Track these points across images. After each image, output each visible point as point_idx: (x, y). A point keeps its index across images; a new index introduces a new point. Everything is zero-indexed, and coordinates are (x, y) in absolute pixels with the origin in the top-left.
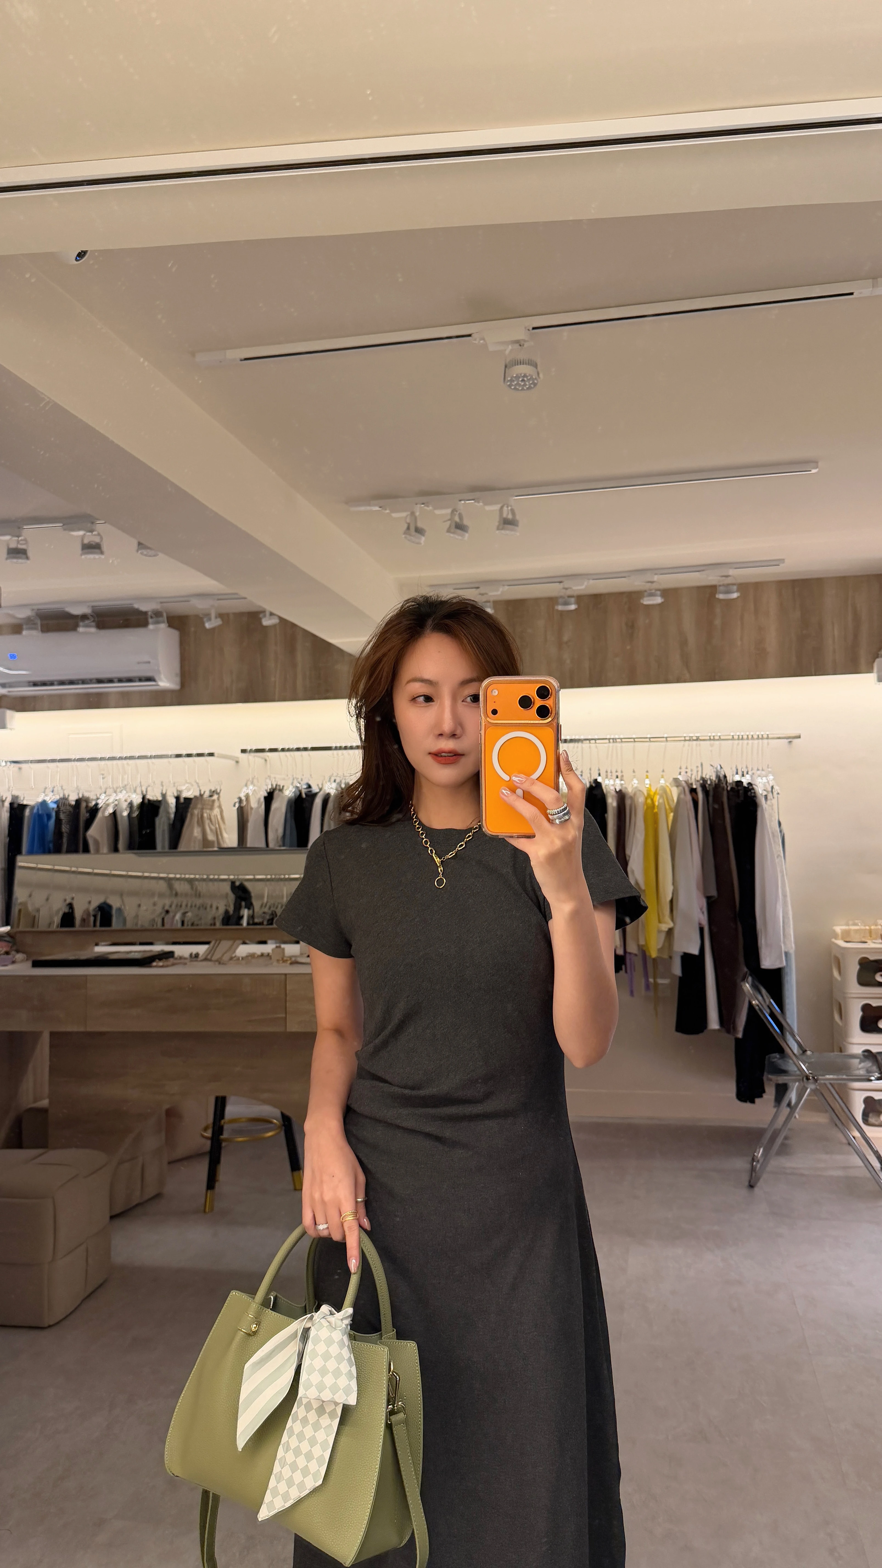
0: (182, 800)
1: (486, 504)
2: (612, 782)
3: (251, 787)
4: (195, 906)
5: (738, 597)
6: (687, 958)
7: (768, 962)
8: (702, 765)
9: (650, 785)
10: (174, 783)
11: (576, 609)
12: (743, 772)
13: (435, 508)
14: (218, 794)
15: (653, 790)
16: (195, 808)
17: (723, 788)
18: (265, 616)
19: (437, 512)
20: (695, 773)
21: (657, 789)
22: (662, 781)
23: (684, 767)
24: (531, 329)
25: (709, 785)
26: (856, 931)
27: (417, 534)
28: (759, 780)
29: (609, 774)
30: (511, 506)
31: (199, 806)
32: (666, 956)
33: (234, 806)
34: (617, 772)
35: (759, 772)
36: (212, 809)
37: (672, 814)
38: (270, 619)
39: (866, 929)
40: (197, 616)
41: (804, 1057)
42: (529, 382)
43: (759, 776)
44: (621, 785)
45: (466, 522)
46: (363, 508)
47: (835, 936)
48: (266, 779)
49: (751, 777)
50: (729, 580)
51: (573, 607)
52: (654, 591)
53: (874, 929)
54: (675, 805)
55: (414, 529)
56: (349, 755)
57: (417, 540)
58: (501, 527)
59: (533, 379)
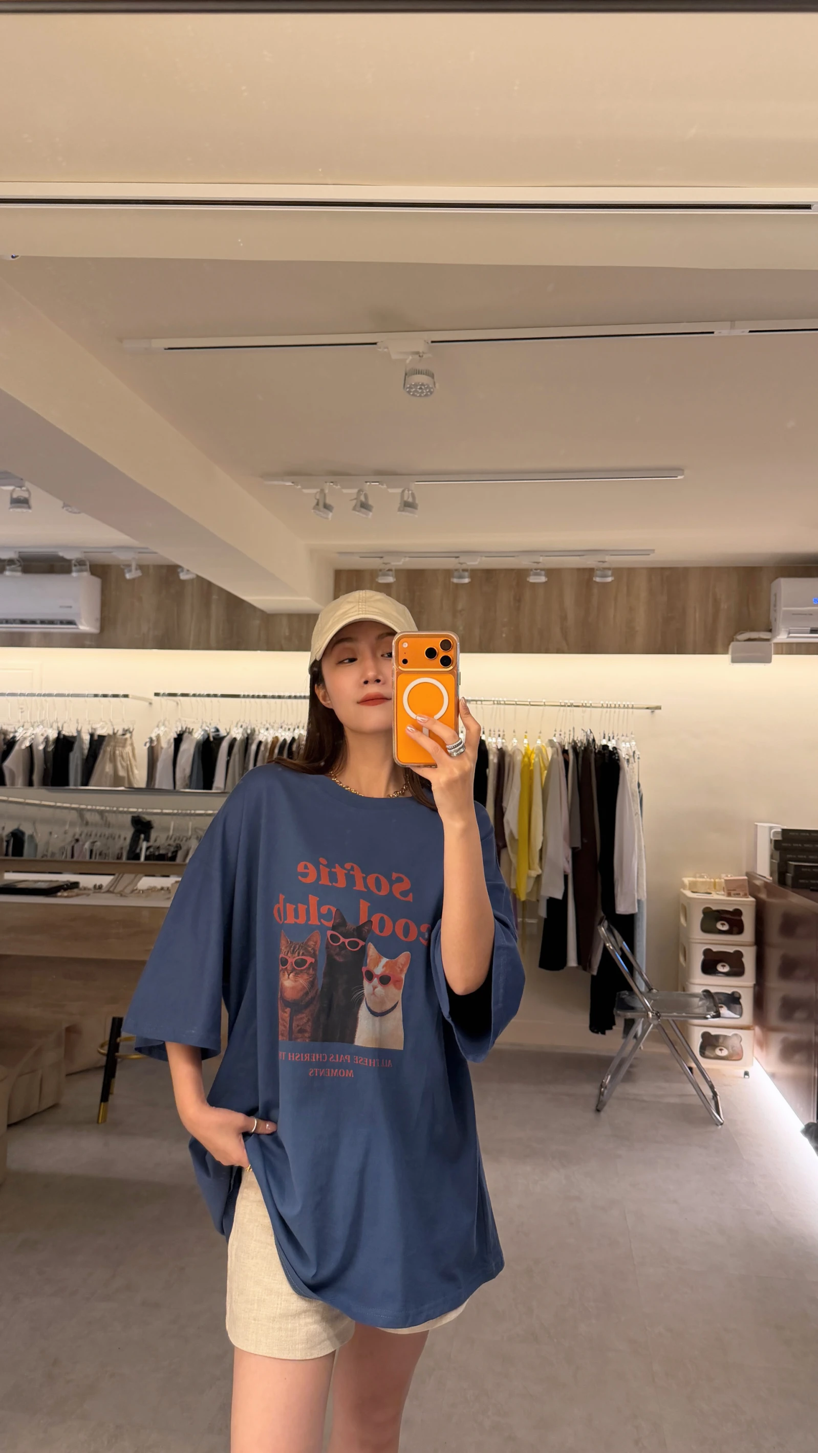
0: (96, 737)
1: (389, 487)
2: (494, 740)
3: (162, 728)
4: (105, 835)
5: (612, 581)
6: (551, 902)
7: (622, 908)
8: (574, 729)
9: (528, 744)
10: (89, 721)
11: (469, 582)
12: (609, 737)
13: (343, 487)
14: (131, 732)
15: (531, 749)
16: (108, 745)
17: (592, 750)
18: (182, 571)
19: (345, 491)
20: (567, 737)
21: (533, 749)
22: (539, 742)
23: (558, 730)
24: (430, 342)
25: (580, 747)
26: (703, 883)
27: (325, 510)
28: (623, 745)
29: (492, 732)
30: (412, 491)
31: (112, 744)
32: (534, 899)
33: (145, 745)
34: (499, 731)
35: (623, 738)
36: (124, 746)
37: (546, 772)
38: (187, 574)
39: (711, 882)
40: (118, 566)
41: (650, 995)
42: (426, 390)
43: (623, 741)
44: (503, 743)
45: (371, 502)
46: (276, 483)
47: (684, 886)
48: (177, 721)
49: (617, 741)
50: (606, 565)
51: (466, 580)
52: (539, 571)
53: (718, 882)
54: (548, 764)
55: (323, 505)
56: (256, 703)
57: (325, 515)
58: (401, 510)
59: (430, 388)
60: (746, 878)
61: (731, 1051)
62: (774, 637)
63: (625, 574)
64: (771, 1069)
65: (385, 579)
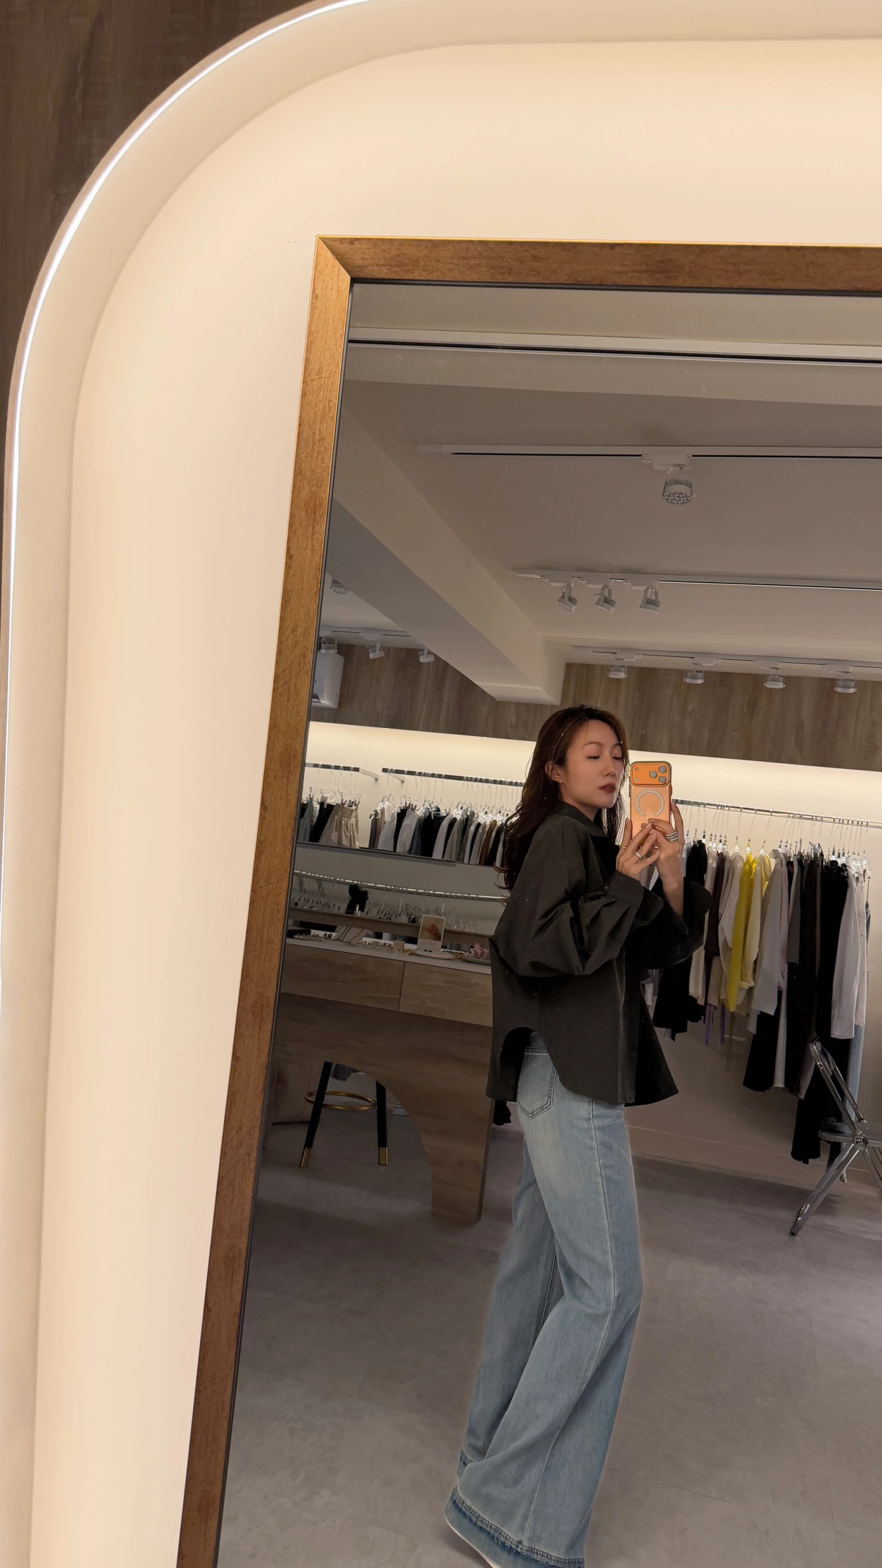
0: (325, 806)
1: (633, 585)
2: (714, 845)
3: (387, 803)
4: (321, 903)
5: (855, 693)
6: (762, 1017)
7: (838, 1032)
8: (801, 841)
9: (750, 853)
10: (321, 790)
11: (703, 684)
12: (840, 853)
13: (589, 583)
14: (357, 805)
15: (753, 858)
16: (336, 814)
17: (818, 865)
18: (423, 654)
19: (590, 586)
20: (793, 848)
21: (755, 859)
22: (762, 852)
23: (784, 841)
24: (690, 456)
25: (806, 860)
27: (569, 603)
28: (853, 862)
29: (713, 837)
31: (340, 813)
32: (744, 1013)
33: (370, 818)
34: (721, 836)
35: (855, 856)
36: (349, 818)
37: (767, 882)
38: (427, 657)
40: (363, 646)
41: (860, 1125)
42: (683, 498)
43: (853, 859)
45: (612, 598)
46: (527, 575)
48: (401, 798)
49: (846, 858)
50: (849, 676)
51: (700, 681)
52: (777, 677)
54: (770, 874)
55: (568, 598)
56: (478, 786)
57: (569, 608)
58: (644, 606)
59: (687, 497)
63: (869, 687)
65: (615, 675)
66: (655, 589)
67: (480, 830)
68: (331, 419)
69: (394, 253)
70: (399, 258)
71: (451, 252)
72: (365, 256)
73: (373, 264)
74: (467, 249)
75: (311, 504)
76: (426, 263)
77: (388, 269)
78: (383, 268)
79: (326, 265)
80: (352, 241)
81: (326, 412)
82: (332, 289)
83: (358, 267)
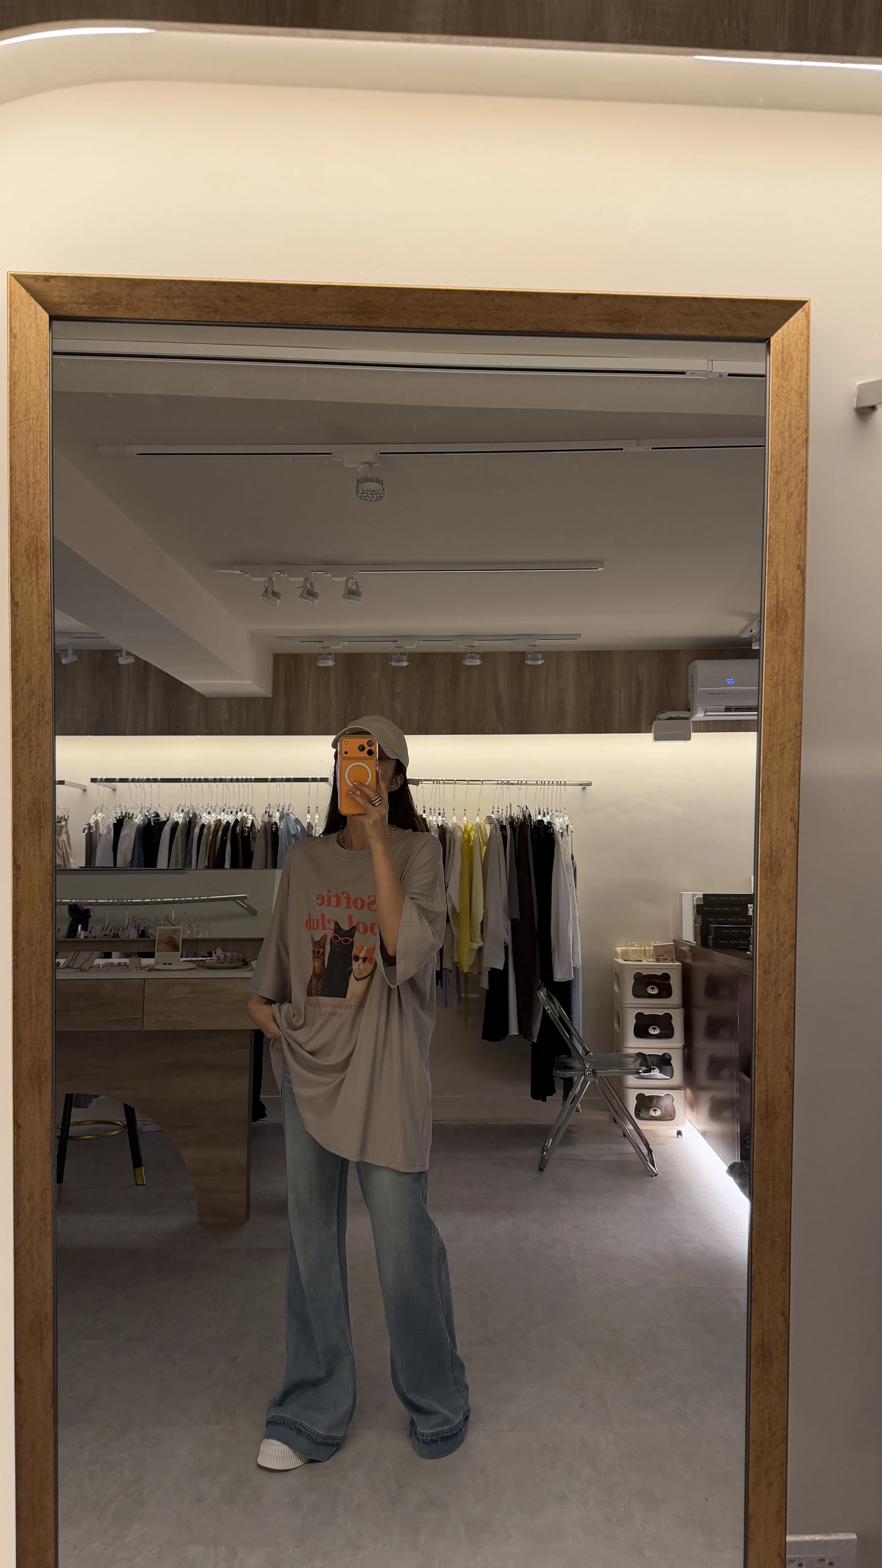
1: (334, 576)
2: (435, 817)
3: (101, 814)
5: (543, 663)
6: (493, 972)
7: (559, 975)
8: (510, 805)
9: (467, 822)
11: (408, 665)
12: (544, 813)
13: (290, 576)
14: (67, 819)
15: (470, 827)
17: (528, 825)
18: (121, 656)
19: (291, 579)
20: (505, 813)
21: (473, 826)
22: (478, 819)
23: (496, 808)
24: (378, 453)
25: (516, 823)
26: (634, 951)
27: (273, 597)
28: (557, 819)
29: (433, 811)
32: (476, 972)
34: (439, 809)
35: (558, 813)
37: (485, 848)
38: (126, 658)
39: (641, 950)
41: (588, 1057)
42: (376, 495)
43: (557, 816)
44: (443, 820)
45: (315, 590)
46: (226, 571)
47: (616, 956)
48: (115, 807)
49: (551, 817)
50: (536, 649)
51: (405, 664)
52: (474, 654)
53: (648, 950)
54: (487, 840)
55: (271, 592)
56: (197, 786)
57: (273, 602)
58: (346, 597)
59: (380, 494)
60: (673, 943)
61: (664, 1111)
62: (693, 715)
63: (554, 657)
64: (702, 1128)
65: (324, 663)
66: (355, 579)
67: (205, 831)
68: (44, 460)
69: (94, 291)
70: (99, 297)
71: (153, 291)
72: (63, 294)
73: (73, 302)
74: (170, 289)
75: (32, 548)
76: (127, 301)
77: (89, 308)
78: (83, 306)
79: (22, 303)
80: (47, 278)
81: (38, 454)
82: (30, 328)
83: (56, 304)
